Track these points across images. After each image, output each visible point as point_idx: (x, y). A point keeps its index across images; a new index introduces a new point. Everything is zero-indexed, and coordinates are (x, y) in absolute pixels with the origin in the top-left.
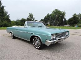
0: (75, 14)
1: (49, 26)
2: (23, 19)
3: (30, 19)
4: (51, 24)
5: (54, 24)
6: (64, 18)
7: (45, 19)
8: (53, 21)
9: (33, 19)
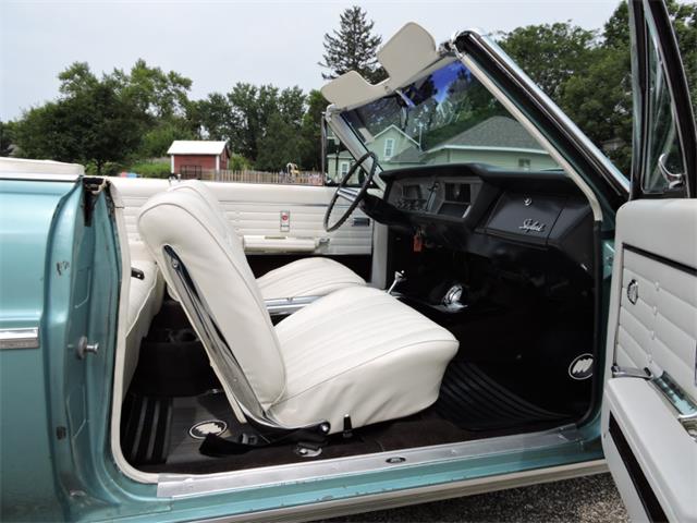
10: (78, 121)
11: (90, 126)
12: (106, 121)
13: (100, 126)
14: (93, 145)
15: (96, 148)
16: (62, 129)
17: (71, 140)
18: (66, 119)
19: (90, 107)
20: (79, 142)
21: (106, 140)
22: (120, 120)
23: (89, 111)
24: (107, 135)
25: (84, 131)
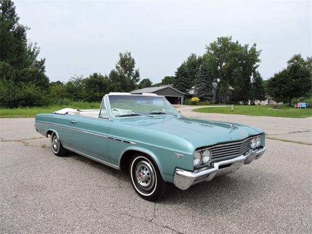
0: (297, 58)
1: (194, 103)
2: (95, 75)
3: (122, 77)
4: (201, 96)
5: (214, 98)
6: (252, 74)
7: (181, 76)
8: (211, 83)
9: (134, 77)
10: (281, 82)
11: (285, 83)
12: (293, 80)
13: (291, 83)
14: (286, 91)
15: (288, 92)
16: (275, 86)
17: (278, 90)
18: (276, 81)
19: (287, 75)
20: (281, 90)
21: (292, 89)
22: (300, 79)
23: (286, 77)
24: (293, 86)
25: (283, 86)
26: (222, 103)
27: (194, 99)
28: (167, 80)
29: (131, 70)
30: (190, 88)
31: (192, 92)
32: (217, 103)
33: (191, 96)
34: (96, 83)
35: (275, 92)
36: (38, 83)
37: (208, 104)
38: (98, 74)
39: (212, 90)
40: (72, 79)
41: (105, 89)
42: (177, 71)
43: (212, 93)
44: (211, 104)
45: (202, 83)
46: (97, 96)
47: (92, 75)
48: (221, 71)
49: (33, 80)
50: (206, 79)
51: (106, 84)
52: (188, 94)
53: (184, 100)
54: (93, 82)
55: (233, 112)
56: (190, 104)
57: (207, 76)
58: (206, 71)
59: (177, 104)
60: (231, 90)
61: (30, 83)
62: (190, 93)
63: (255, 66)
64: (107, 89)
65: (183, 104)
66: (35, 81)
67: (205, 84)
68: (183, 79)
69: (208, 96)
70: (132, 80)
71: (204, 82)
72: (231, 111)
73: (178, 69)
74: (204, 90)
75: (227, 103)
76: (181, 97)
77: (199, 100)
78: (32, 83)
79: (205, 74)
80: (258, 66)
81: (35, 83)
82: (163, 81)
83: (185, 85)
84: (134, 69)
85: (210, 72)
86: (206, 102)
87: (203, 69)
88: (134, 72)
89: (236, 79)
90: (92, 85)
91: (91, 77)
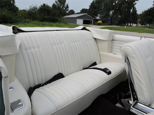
1: (99, 24)
2: (44, 5)
3: (59, 8)
4: (103, 20)
5: (110, 21)
6: (132, 8)
7: (92, 8)
8: (109, 13)
9: (66, 8)
16: (150, 15)
18: (151, 12)
26: (114, 24)
27: (99, 22)
28: (83, 11)
29: (64, 4)
30: (97, 16)
31: (98, 18)
32: (111, 24)
33: (97, 20)
34: (45, 10)
35: (149, 19)
36: (9, 9)
37: (106, 25)
38: (46, 4)
39: (109, 17)
40: (31, 7)
41: (51, 14)
42: (90, 5)
43: (109, 19)
44: (108, 25)
45: (104, 13)
46: (46, 18)
47: (42, 5)
48: (116, 6)
49: (6, 7)
50: (106, 10)
51: (51, 11)
52: (96, 19)
53: (94, 22)
54: (43, 9)
55: (126, 30)
56: (97, 25)
57: (107, 9)
58: (107, 5)
59: (89, 24)
60: (120, 17)
61: (4, 8)
62: (97, 18)
63: (134, 3)
64: (52, 14)
65: (93, 24)
66: (7, 7)
67: (106, 13)
68: (93, 10)
69: (106, 20)
70: (65, 10)
71: (105, 12)
72: (124, 29)
73: (91, 4)
74: (105, 17)
75: (117, 25)
76: (92, 21)
77: (102, 22)
78: (6, 9)
79: (106, 7)
80: (136, 3)
81: (8, 9)
82: (81, 11)
83: (94, 13)
84: (66, 3)
85: (109, 6)
86: (105, 24)
87: (105, 4)
88: (66, 5)
89: (124, 11)
90: (43, 11)
91: (42, 6)
